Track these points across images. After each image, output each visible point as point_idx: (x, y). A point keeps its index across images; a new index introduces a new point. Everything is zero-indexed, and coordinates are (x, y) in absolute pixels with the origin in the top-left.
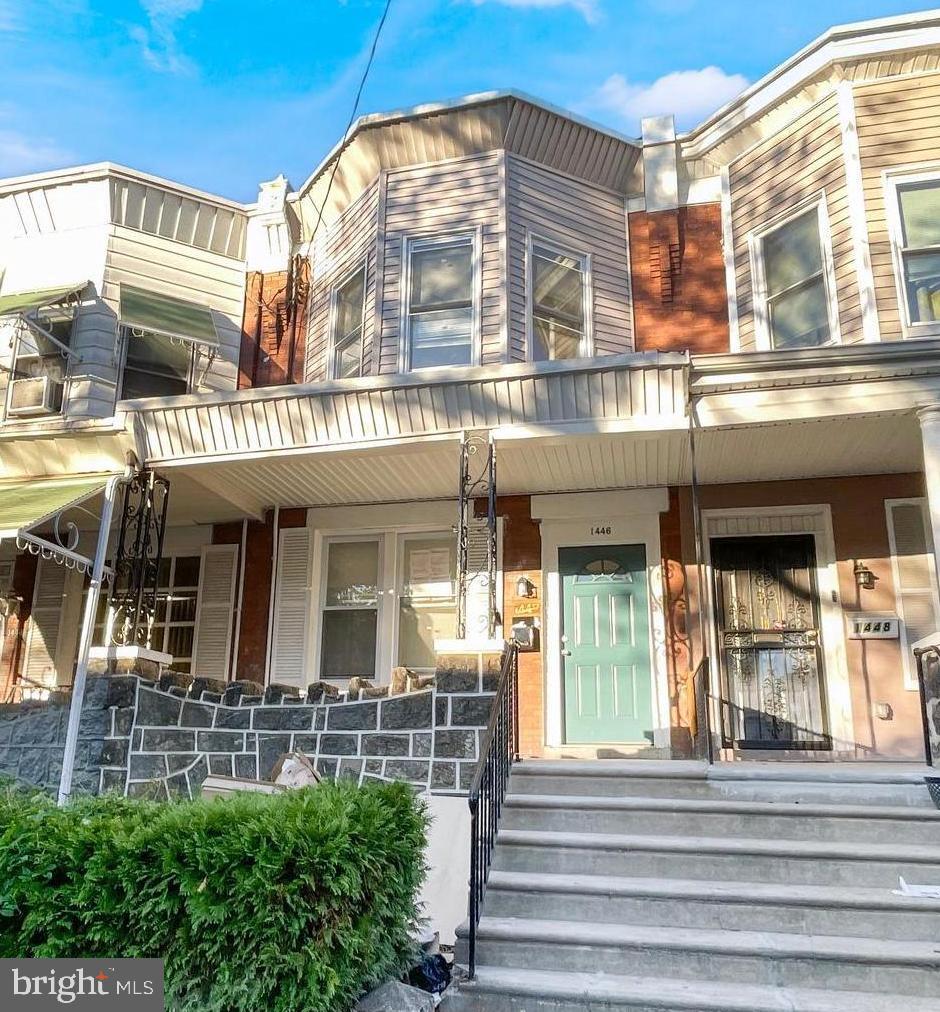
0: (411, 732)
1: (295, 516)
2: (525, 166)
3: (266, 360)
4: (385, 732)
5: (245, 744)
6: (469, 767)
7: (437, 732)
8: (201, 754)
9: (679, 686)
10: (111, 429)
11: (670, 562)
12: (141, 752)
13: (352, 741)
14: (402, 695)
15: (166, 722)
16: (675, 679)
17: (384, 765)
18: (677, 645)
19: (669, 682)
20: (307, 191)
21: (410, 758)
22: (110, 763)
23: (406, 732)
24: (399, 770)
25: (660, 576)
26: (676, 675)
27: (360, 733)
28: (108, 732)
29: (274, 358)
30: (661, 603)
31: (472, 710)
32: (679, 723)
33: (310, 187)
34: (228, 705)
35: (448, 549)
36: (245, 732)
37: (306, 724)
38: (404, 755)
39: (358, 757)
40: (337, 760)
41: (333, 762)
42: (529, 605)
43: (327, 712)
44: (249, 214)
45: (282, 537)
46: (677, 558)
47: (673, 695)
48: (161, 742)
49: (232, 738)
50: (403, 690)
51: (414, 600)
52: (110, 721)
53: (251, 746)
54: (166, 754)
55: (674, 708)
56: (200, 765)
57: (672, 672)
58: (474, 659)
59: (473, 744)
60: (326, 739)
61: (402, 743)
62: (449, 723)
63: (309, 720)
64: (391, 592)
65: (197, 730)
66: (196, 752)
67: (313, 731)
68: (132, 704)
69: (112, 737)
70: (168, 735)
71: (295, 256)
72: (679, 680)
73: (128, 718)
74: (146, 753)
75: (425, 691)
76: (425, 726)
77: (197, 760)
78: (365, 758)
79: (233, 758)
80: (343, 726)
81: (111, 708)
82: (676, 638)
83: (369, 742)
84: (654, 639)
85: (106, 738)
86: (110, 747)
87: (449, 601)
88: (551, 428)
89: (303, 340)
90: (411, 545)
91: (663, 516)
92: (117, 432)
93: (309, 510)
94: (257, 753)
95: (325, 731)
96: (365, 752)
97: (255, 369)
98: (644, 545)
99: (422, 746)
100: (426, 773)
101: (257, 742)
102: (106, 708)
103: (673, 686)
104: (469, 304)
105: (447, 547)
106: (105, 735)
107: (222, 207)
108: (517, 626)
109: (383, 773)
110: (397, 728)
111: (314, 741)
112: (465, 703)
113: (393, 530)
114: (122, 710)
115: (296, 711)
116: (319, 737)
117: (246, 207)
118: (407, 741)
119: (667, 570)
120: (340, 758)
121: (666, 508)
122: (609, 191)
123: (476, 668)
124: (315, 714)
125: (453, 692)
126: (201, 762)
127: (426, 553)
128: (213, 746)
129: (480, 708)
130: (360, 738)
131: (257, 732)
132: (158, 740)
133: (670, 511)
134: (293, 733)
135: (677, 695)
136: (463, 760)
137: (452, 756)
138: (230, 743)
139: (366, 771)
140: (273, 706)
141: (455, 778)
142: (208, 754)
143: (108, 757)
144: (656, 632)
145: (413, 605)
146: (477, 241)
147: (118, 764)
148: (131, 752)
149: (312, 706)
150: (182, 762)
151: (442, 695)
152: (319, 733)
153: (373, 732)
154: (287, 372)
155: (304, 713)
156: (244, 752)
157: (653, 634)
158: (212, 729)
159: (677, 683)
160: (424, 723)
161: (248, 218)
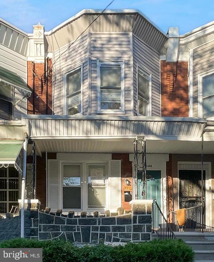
0: (126, 225)
1: (53, 155)
2: (137, 40)
3: (37, 97)
4: (118, 225)
5: (76, 229)
6: (143, 235)
7: (134, 225)
8: (63, 232)
9: (170, 212)
10: (21, 124)
11: (169, 176)
12: (42, 232)
13: (109, 228)
14: (123, 215)
15: (50, 223)
16: (169, 210)
17: (119, 234)
18: (170, 201)
19: (167, 211)
20: (54, 33)
21: (126, 232)
22: (33, 235)
23: (125, 225)
24: (123, 236)
25: (166, 181)
26: (169, 209)
27: (111, 226)
28: (31, 226)
29: (40, 97)
30: (166, 188)
31: (144, 219)
32: (169, 222)
33: (56, 31)
34: (70, 218)
35: (103, 169)
36: (76, 226)
37: (95, 223)
38: (124, 232)
39: (111, 232)
40: (105, 233)
41: (104, 234)
42: (129, 188)
43: (101, 220)
44: (29, 38)
45: (49, 162)
46: (171, 176)
47: (168, 214)
48: (48, 229)
49: (72, 227)
50: (123, 213)
51: (92, 185)
52: (31, 222)
53: (78, 229)
54: (51, 232)
55: (168, 218)
56: (62, 235)
57: (168, 208)
58: (144, 206)
59: (144, 228)
60: (101, 228)
61: (123, 229)
62: (138, 223)
63: (96, 222)
64: (85, 182)
65: (60, 225)
66: (61, 232)
67: (97, 225)
68: (38, 217)
69: (33, 227)
70: (51, 227)
71: (47, 58)
72: (170, 210)
73: (37, 222)
74: (43, 232)
75: (130, 214)
76: (129, 224)
77: (62, 233)
78: (113, 233)
79: (73, 233)
80: (106, 224)
81: (32, 218)
82: (169, 199)
83: (113, 228)
84: (163, 199)
85: (31, 228)
86: (33, 230)
87: (103, 185)
88: (159, 137)
89: (51, 91)
90: (91, 167)
91: (167, 162)
92: (22, 126)
93: (57, 153)
94: (81, 232)
95: (101, 225)
96: (113, 231)
97: (33, 100)
98: (161, 171)
99: (129, 229)
100: (131, 236)
101: (80, 229)
102: (30, 218)
103: (168, 212)
104: (120, 88)
105: (103, 168)
106: (30, 227)
107: (20, 33)
108: (125, 194)
109: (118, 237)
110: (122, 224)
111: (98, 228)
112: (142, 217)
113: (86, 162)
114: (35, 219)
115: (92, 219)
116: (99, 227)
117: (29, 35)
118: (125, 228)
119: (168, 179)
120: (106, 233)
121: (168, 161)
122: (156, 52)
123: (145, 208)
124: (97, 220)
125: (138, 214)
126: (63, 234)
127: (96, 170)
128: (67, 230)
129: (146, 219)
130: (111, 227)
131: (80, 226)
132: (47, 229)
133: (169, 161)
134: (91, 226)
135: (169, 214)
136: (142, 233)
137: (139, 232)
138: (72, 229)
139: (113, 236)
140: (84, 218)
141: (139, 238)
142: (65, 232)
143: (33, 233)
144: (164, 197)
145: (92, 186)
146: (123, 66)
147: (36, 236)
148: (39, 232)
149: (96, 218)
150: (56, 235)
151: (135, 215)
152: (99, 226)
153: (115, 225)
154: (46, 103)
155: (94, 220)
156: (76, 231)
157: (163, 198)
158: (66, 225)
159: (169, 211)
160: (130, 223)
161: (29, 39)
